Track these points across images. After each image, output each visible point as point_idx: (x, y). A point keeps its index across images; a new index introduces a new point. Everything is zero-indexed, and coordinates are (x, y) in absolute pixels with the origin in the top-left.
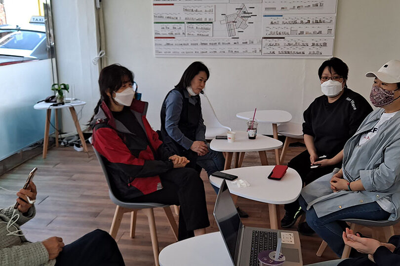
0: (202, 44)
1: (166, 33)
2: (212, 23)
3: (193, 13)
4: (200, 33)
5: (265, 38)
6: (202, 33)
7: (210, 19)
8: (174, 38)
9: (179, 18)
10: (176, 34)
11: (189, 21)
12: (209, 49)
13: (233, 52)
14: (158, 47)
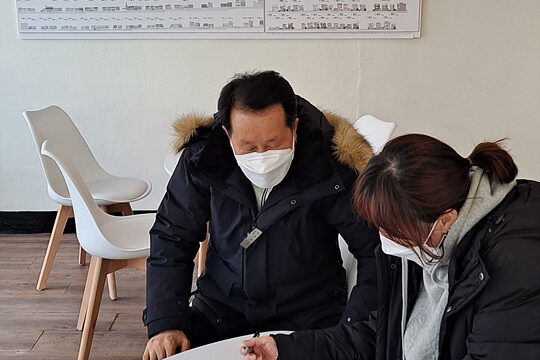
12: (144, 18)
13: (202, 25)
14: (26, 15)
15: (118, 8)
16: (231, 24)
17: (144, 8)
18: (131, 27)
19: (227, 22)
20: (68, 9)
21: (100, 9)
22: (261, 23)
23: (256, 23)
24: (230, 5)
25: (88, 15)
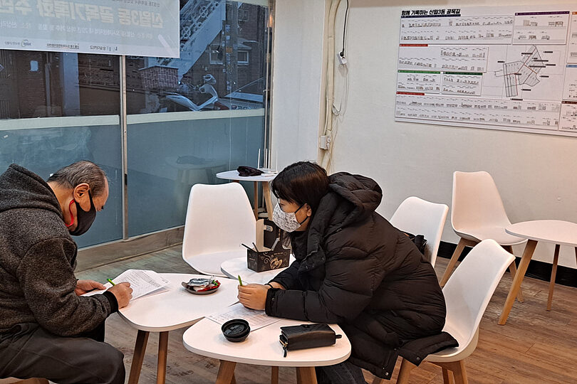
0: (463, 106)
1: (414, 87)
2: (481, 74)
3: (454, 58)
4: (462, 89)
5: (566, 102)
6: (464, 89)
7: (479, 69)
8: (423, 94)
9: (433, 66)
10: (426, 88)
11: (448, 70)
12: (473, 114)
13: (512, 121)
14: (400, 106)
15: (456, 106)
16: (533, 122)
17: (473, 107)
18: (463, 118)
19: (530, 120)
20: (425, 104)
21: (445, 105)
22: (556, 123)
23: (553, 123)
24: (534, 108)
25: (437, 108)
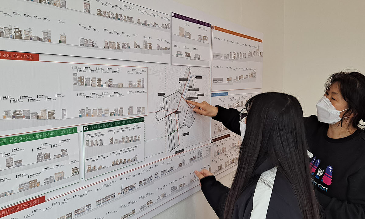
4: (119, 157)
6: (123, 156)
7: (138, 109)
9: (58, 114)
10: (49, 181)
11: (91, 121)
